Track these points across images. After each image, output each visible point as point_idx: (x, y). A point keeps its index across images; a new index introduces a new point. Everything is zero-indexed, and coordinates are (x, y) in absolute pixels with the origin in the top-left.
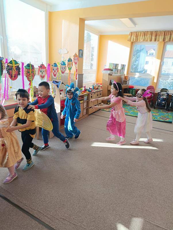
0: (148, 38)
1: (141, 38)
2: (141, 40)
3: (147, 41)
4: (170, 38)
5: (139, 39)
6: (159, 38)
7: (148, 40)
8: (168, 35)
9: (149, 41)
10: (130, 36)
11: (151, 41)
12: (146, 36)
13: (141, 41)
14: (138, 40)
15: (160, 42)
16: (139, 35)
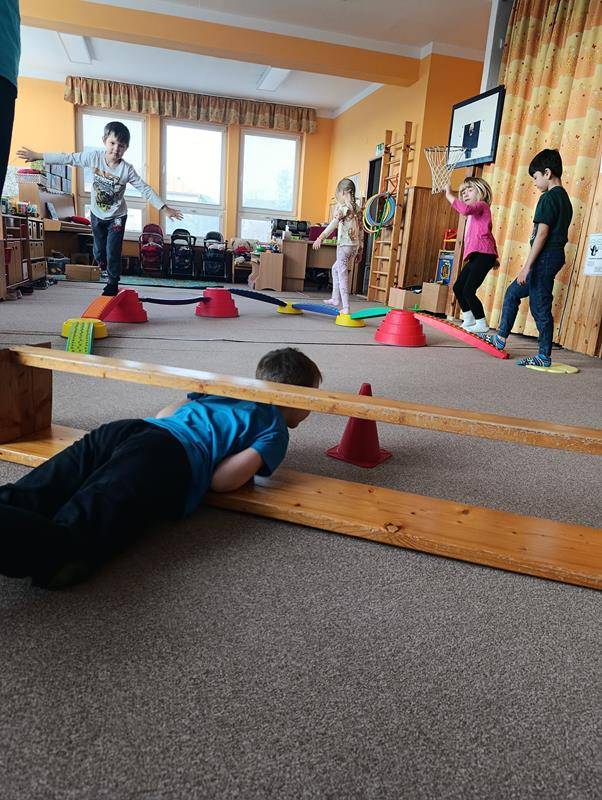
0: (120, 101)
1: (102, 99)
2: (103, 103)
3: (119, 107)
4: (174, 109)
5: (95, 97)
6: (148, 105)
7: (120, 105)
8: (168, 100)
9: (123, 108)
10: (70, 88)
11: (129, 108)
12: (115, 94)
13: (103, 105)
14: (95, 104)
15: (153, 116)
16: (95, 88)
